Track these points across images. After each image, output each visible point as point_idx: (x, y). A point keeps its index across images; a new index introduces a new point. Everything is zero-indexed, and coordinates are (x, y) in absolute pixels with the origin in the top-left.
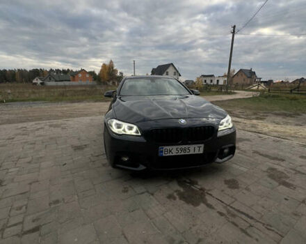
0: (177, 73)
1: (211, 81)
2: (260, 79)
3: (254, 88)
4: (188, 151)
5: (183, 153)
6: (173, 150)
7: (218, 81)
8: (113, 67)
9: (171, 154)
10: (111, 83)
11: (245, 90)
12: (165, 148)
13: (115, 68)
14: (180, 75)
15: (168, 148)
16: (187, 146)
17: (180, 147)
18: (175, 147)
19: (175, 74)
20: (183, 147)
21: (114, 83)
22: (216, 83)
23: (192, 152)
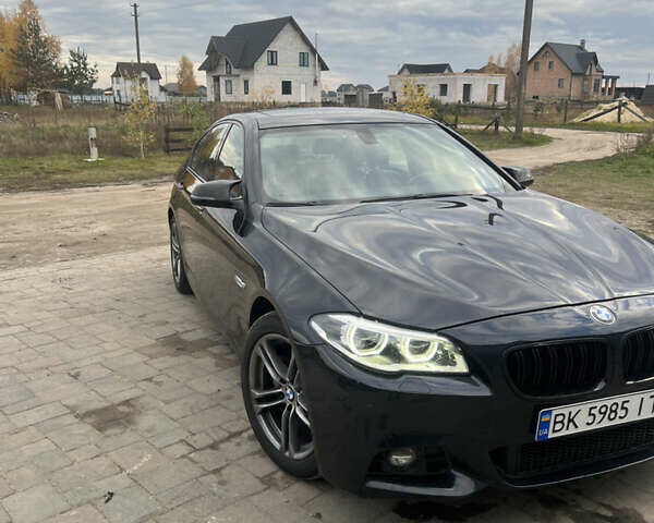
0: (311, 56)
1: (444, 89)
2: (614, 79)
3: (607, 118)
4: (621, 413)
5: (606, 423)
6: (579, 417)
7: (467, 88)
8: (36, 30)
9: (572, 431)
10: (31, 98)
11: (573, 126)
12: (556, 411)
13: (44, 34)
14: (324, 67)
15: (565, 410)
16: (619, 400)
17: (599, 403)
18: (585, 407)
19: (303, 63)
20: (609, 402)
21: (47, 99)
22: (459, 97)
23: (632, 417)
